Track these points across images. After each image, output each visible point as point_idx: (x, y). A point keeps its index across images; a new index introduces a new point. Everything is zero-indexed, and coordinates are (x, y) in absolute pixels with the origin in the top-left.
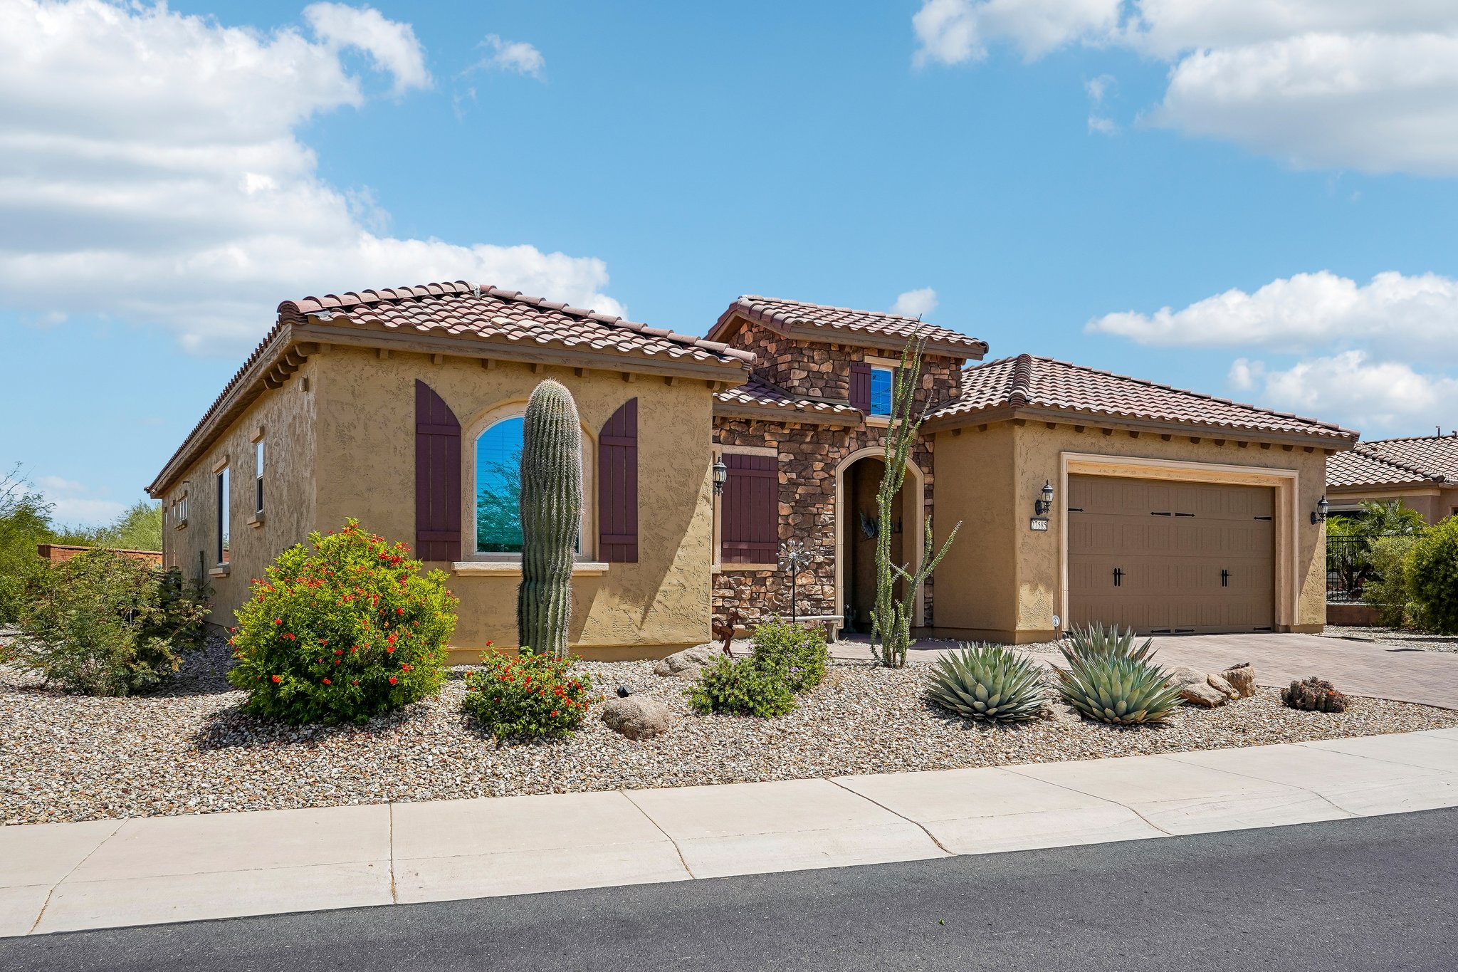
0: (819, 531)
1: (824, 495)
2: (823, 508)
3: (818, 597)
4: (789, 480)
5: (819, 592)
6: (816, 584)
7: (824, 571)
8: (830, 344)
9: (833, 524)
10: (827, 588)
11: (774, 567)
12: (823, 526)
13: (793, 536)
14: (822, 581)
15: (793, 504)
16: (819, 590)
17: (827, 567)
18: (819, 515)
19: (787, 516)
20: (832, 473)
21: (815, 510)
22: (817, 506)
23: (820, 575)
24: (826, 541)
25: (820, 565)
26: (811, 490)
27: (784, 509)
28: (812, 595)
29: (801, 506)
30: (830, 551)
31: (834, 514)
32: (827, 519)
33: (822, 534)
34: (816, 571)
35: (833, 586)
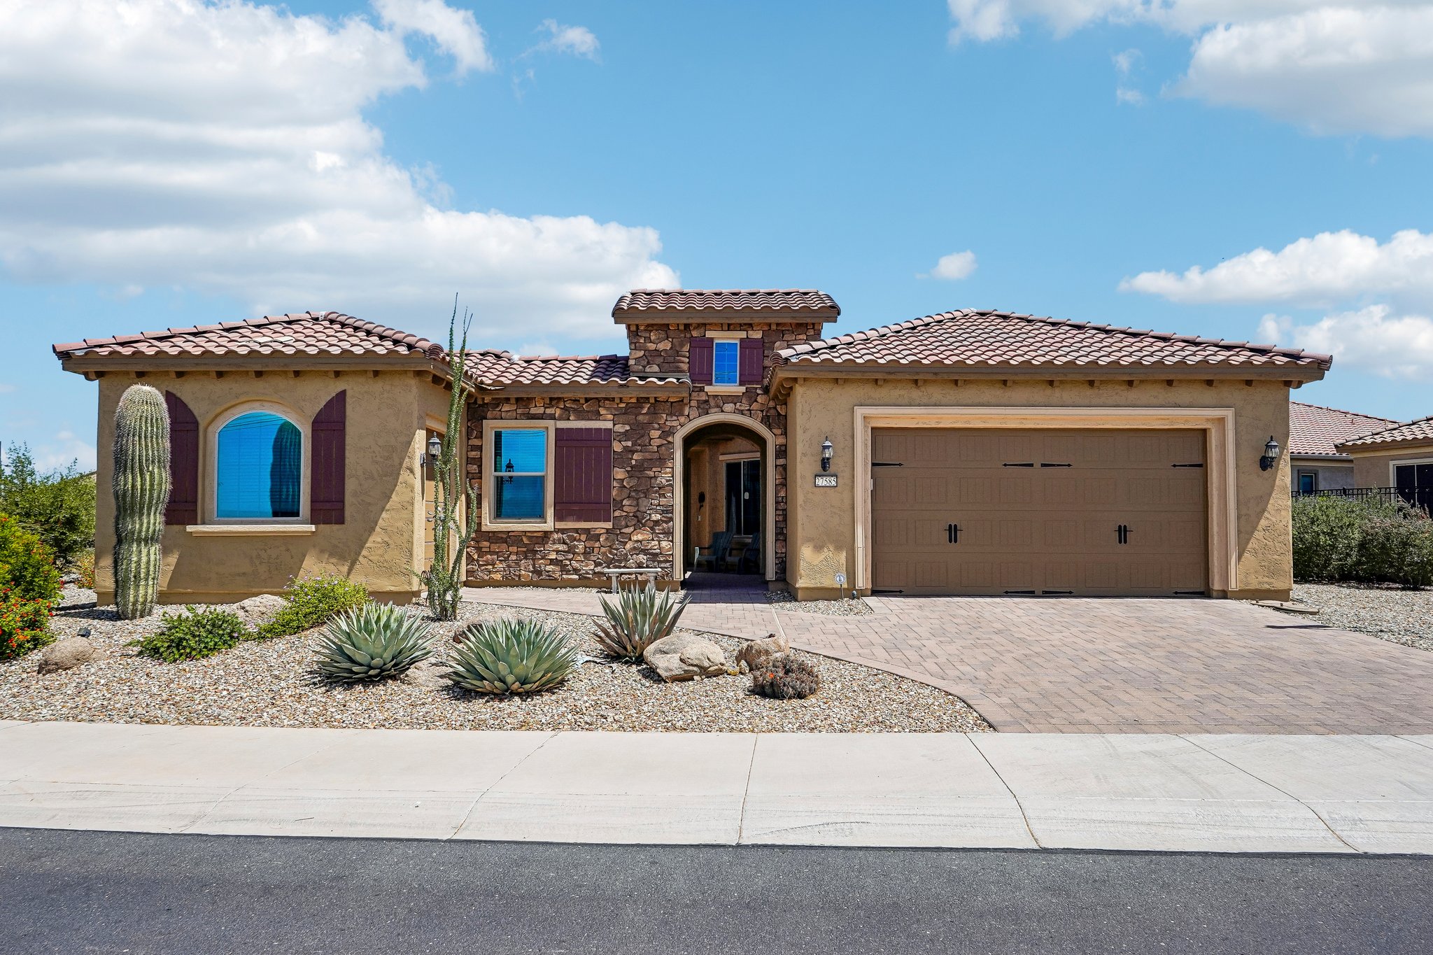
0: (656, 492)
1: (662, 460)
2: (660, 472)
3: (654, 551)
4: (625, 447)
5: (656, 547)
6: (653, 540)
7: (660, 528)
8: (668, 325)
9: (672, 486)
10: (664, 544)
11: (609, 525)
12: (660, 488)
13: (629, 497)
14: (659, 537)
15: (629, 469)
16: (655, 545)
17: (664, 524)
18: (655, 477)
19: (622, 480)
20: (670, 439)
21: (651, 474)
22: (654, 469)
23: (657, 531)
24: (663, 501)
25: (657, 523)
26: (648, 455)
27: (619, 473)
28: (647, 550)
29: (637, 471)
30: (668, 510)
31: (673, 476)
32: (663, 481)
33: (659, 494)
34: (652, 529)
35: (672, 541)
